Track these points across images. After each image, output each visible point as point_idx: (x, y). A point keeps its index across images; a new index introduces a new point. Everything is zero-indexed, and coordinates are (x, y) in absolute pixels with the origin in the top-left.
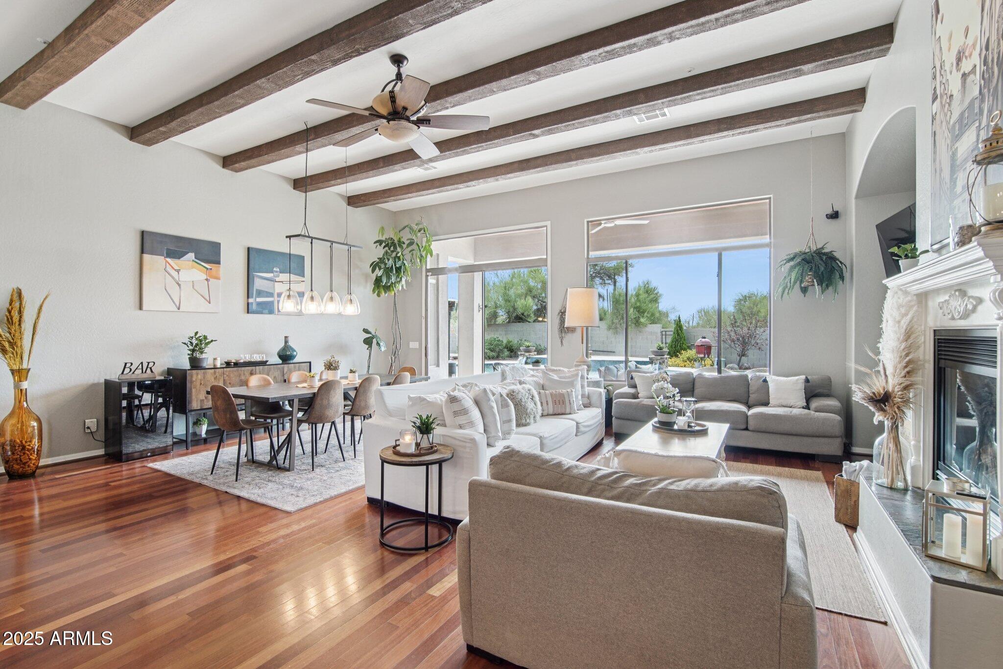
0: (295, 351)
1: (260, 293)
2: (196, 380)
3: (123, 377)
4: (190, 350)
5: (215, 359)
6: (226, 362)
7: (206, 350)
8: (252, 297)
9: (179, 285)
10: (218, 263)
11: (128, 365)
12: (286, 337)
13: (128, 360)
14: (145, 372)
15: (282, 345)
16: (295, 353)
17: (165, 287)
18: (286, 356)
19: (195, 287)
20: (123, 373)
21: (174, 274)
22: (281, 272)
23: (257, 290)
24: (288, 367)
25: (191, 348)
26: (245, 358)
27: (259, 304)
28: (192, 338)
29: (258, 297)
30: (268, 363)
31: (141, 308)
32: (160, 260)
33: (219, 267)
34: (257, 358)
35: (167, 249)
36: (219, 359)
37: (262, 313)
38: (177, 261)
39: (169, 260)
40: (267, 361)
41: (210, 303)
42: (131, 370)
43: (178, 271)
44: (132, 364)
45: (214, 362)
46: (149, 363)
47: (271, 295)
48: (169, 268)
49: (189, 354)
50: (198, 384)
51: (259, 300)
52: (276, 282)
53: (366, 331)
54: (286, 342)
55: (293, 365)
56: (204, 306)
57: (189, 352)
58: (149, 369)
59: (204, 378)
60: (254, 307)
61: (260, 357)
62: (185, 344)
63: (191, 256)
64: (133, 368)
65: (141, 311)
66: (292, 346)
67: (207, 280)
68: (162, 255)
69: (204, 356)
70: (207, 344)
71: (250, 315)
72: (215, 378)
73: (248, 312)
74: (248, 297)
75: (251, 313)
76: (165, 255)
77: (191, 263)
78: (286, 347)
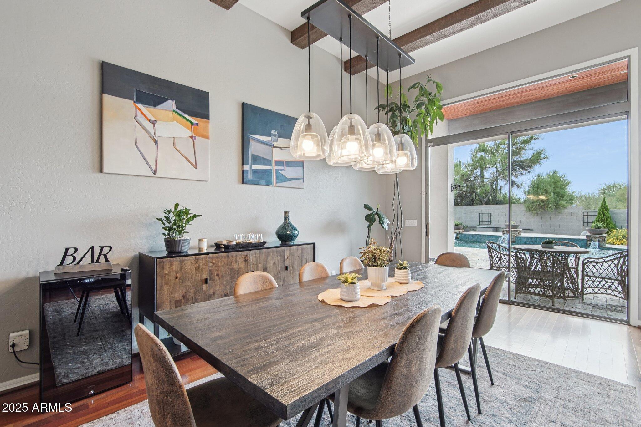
0: (297, 230)
1: (256, 159)
2: (169, 272)
3: (62, 270)
4: (164, 228)
5: (200, 241)
6: (216, 244)
7: (187, 228)
8: (248, 164)
9: (155, 141)
10: (206, 117)
11: (71, 251)
12: (286, 213)
13: (71, 244)
14: (97, 262)
15: (282, 222)
16: (296, 232)
17: (136, 142)
18: (287, 235)
19: (177, 146)
20: (62, 263)
21: (149, 126)
22: (280, 136)
23: (253, 155)
24: (290, 250)
25: (167, 225)
26: (239, 238)
27: (255, 172)
28: (169, 211)
29: (254, 164)
30: (266, 246)
31: (101, 171)
32: (128, 105)
33: (208, 122)
34: (253, 239)
35: (138, 92)
36: (205, 240)
37: (259, 184)
38: (152, 109)
39: (140, 106)
40: (265, 243)
41: (196, 168)
42: (75, 258)
43: (153, 123)
44: (76, 250)
45: (199, 244)
46: (102, 248)
47: (268, 162)
48: (140, 118)
49: (164, 234)
50: (172, 277)
51: (255, 167)
52: (274, 147)
53: (367, 207)
54: (286, 218)
55: (295, 247)
56: (189, 172)
57: (165, 232)
58: (102, 257)
59: (181, 269)
60: (250, 176)
61: (256, 237)
62: (160, 220)
63: (171, 104)
64: (79, 256)
65: (101, 174)
66: (292, 223)
67: (192, 137)
68: (131, 98)
69: (185, 237)
70: (188, 220)
71: (244, 185)
72: (197, 269)
73: (243, 182)
74: (243, 164)
75: (246, 183)
76: (135, 99)
77: (171, 113)
78: (287, 225)
